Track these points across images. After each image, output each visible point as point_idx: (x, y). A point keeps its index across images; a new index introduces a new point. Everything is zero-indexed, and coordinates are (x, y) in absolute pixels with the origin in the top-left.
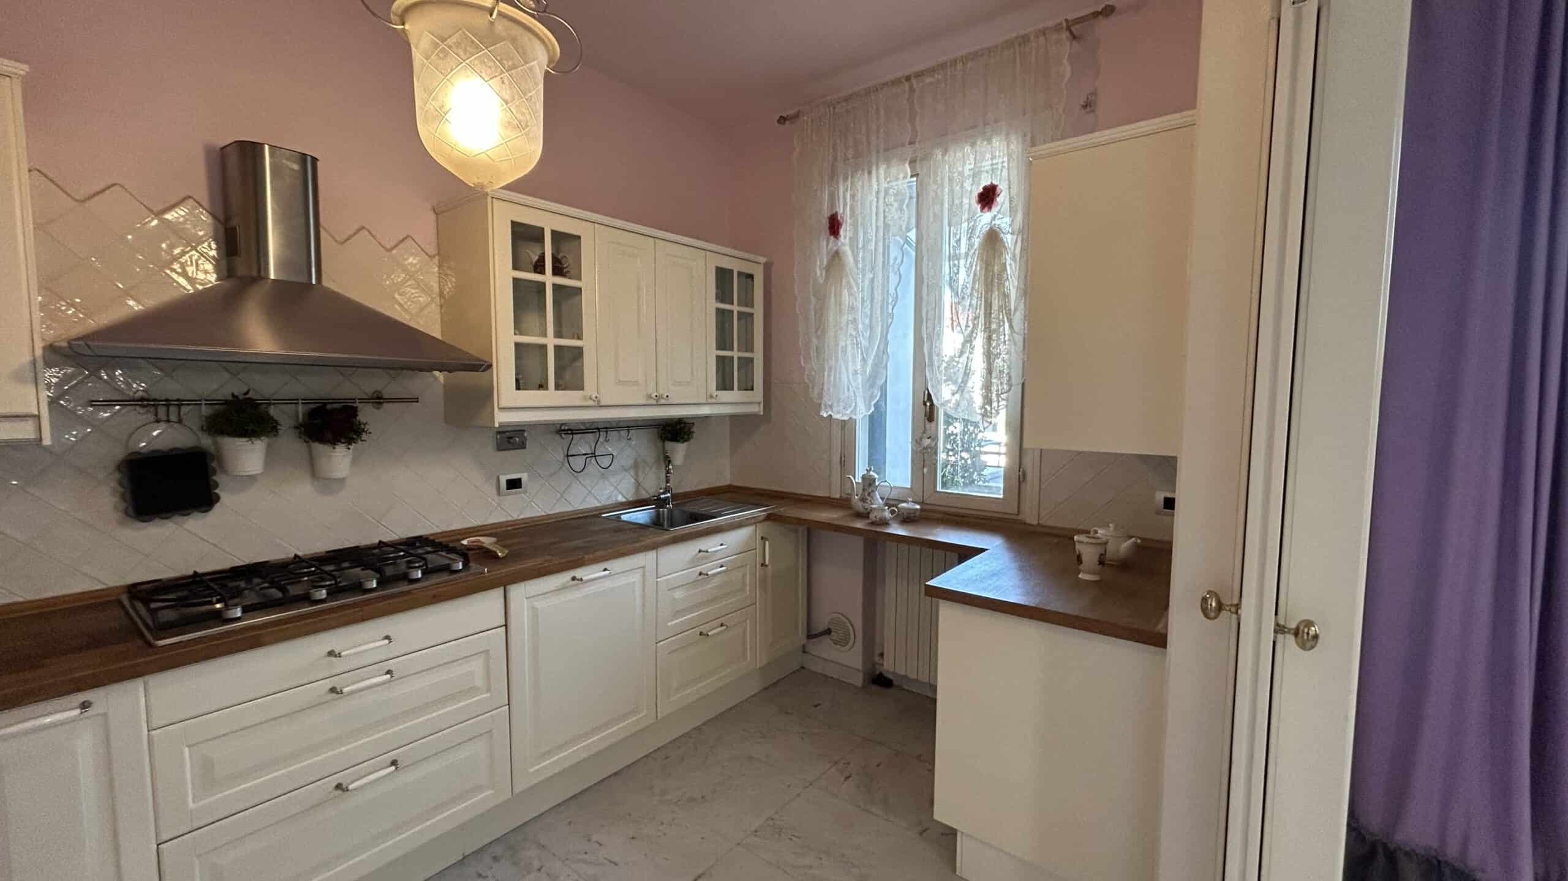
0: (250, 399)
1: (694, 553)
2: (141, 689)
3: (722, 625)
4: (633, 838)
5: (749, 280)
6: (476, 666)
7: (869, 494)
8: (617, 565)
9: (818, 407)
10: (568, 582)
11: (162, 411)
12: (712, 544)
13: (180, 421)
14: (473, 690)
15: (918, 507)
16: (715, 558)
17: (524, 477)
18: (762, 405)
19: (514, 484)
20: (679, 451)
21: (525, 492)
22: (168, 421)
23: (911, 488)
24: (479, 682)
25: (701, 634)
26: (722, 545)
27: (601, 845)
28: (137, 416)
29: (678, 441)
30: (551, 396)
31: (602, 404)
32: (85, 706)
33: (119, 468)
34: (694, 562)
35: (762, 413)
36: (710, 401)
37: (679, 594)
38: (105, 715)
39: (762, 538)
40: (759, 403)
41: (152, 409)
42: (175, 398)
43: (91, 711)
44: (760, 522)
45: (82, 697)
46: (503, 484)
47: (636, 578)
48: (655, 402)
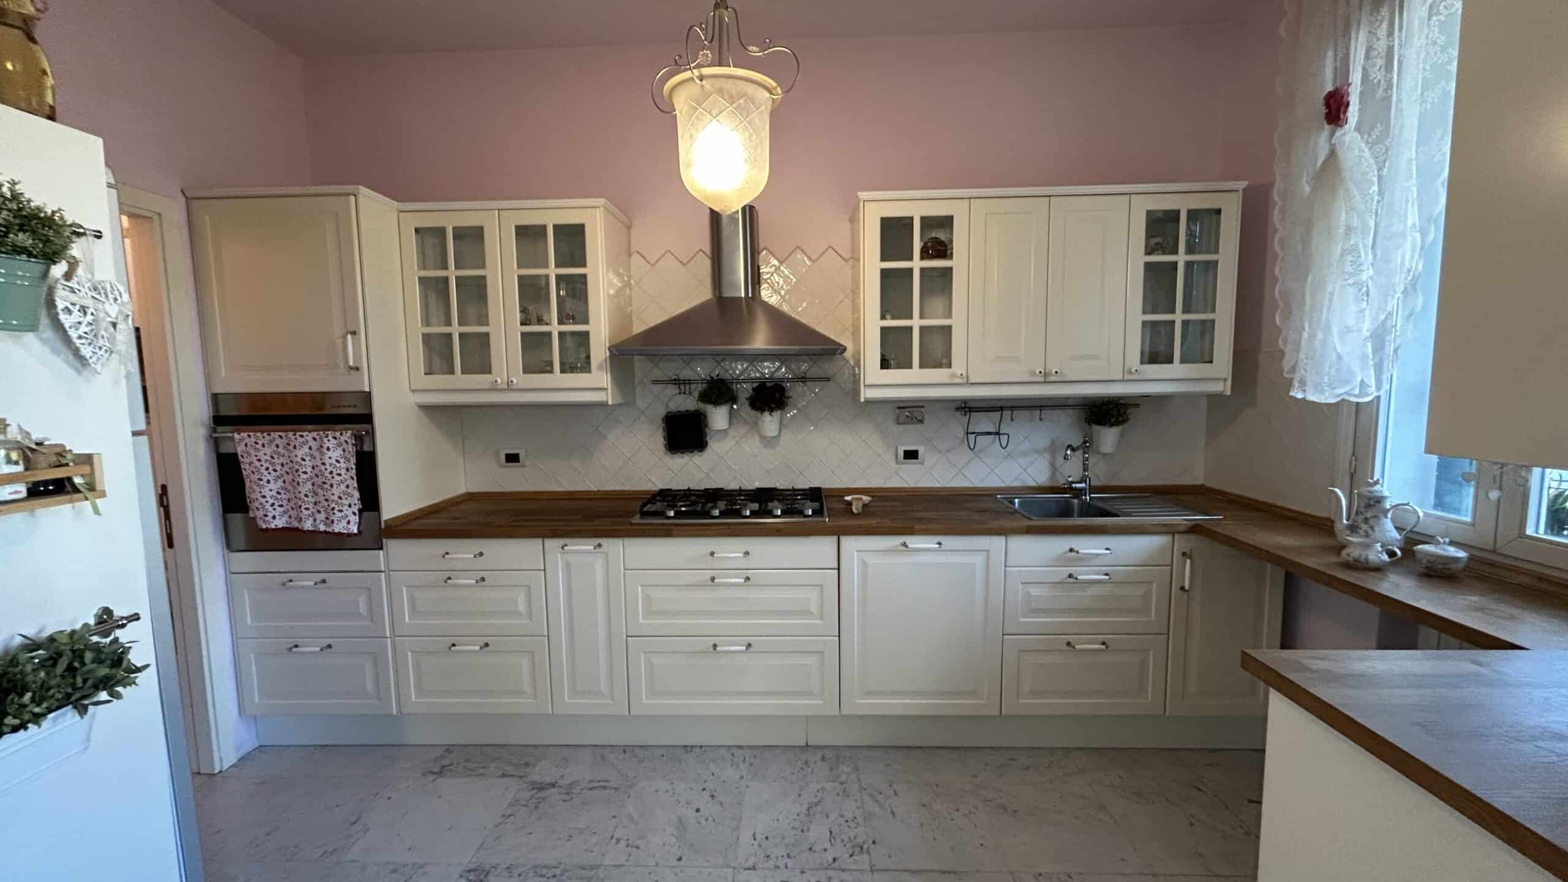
0: (720, 379)
1: (1061, 551)
2: (621, 544)
3: (1103, 643)
4: (924, 806)
5: (1215, 216)
6: (813, 594)
7: (1366, 520)
8: (951, 542)
9: (1289, 384)
10: (897, 546)
11: (682, 387)
12: (1090, 546)
13: (690, 393)
14: (808, 614)
15: (1461, 554)
16: (1092, 564)
17: (921, 450)
18: (1229, 383)
19: (911, 455)
20: (1108, 437)
21: (922, 463)
22: (685, 393)
23: (1473, 524)
24: (814, 608)
25: (1069, 644)
26: (1107, 549)
27: (896, 794)
28: (672, 390)
29: (1104, 425)
30: (916, 374)
31: (971, 381)
32: (600, 545)
33: (663, 419)
34: (1062, 560)
35: (1228, 393)
36: (1127, 377)
37: (1035, 591)
38: (606, 553)
39: (1184, 554)
40: (1225, 380)
41: (677, 386)
42: (688, 378)
43: (601, 550)
44: (1179, 533)
45: (597, 541)
46: (901, 454)
47: (979, 560)
48: (1042, 379)
